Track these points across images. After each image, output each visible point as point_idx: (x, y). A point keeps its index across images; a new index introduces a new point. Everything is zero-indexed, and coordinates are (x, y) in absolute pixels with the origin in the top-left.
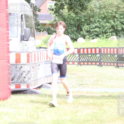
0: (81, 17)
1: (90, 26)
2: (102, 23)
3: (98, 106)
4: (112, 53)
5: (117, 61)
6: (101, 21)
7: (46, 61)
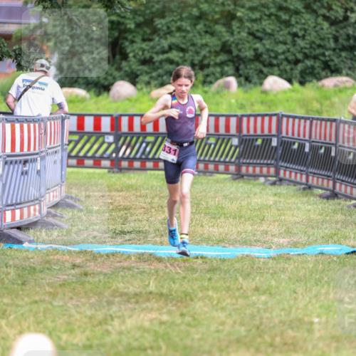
0: (123, 15)
1: (151, 44)
2: (191, 35)
3: (174, 302)
4: (222, 130)
5: (237, 158)
6: (188, 28)
7: (8, 156)
